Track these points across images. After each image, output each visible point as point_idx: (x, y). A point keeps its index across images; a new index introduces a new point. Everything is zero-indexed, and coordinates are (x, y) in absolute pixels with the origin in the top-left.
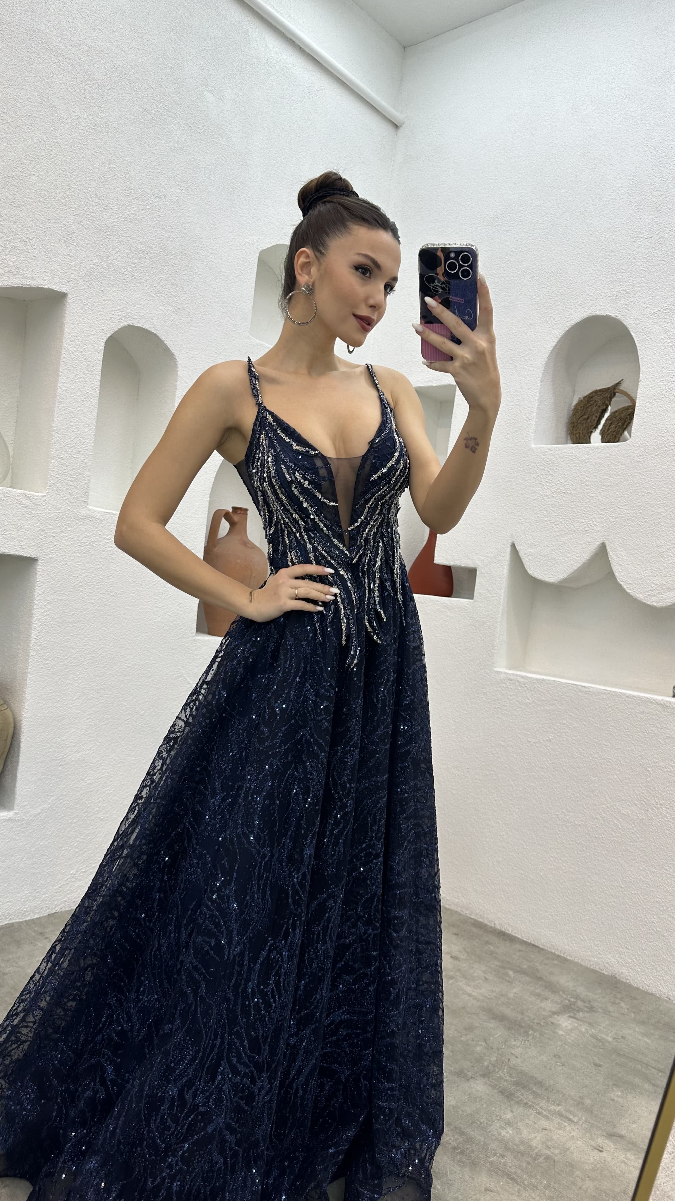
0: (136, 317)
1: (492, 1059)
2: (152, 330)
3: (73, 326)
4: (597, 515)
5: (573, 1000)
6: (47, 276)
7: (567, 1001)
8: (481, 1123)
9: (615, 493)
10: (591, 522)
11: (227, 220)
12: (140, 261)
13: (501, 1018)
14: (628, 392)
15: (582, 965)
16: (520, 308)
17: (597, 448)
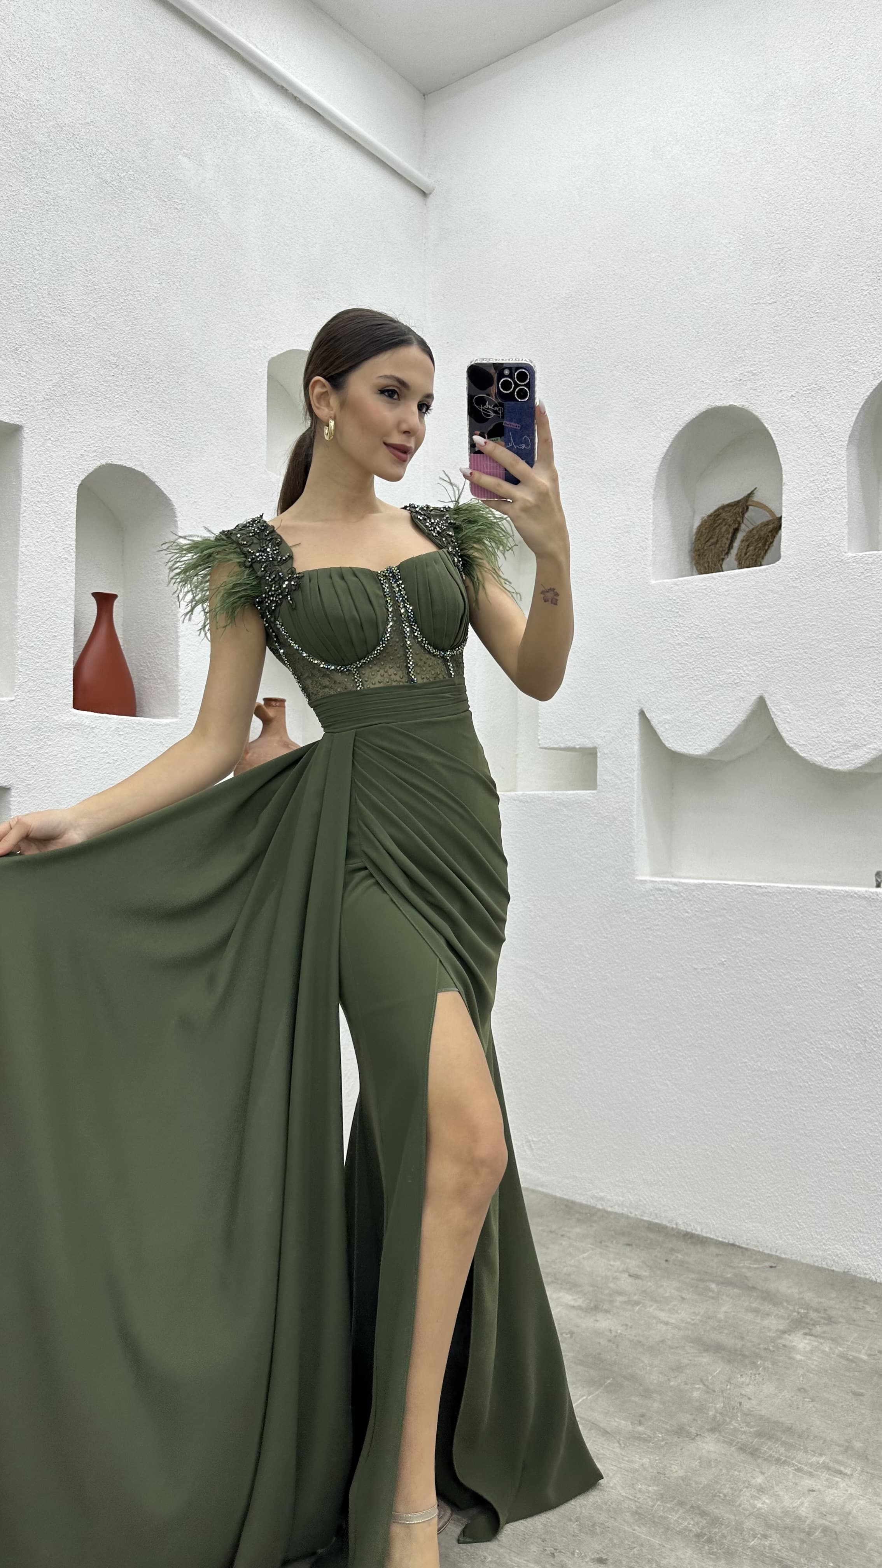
0: (117, 452)
1: (718, 1406)
2: (138, 469)
3: (33, 469)
4: (748, 661)
5: (802, 1311)
7: (796, 1314)
8: (725, 1496)
9: (768, 630)
10: (741, 672)
11: (222, 321)
12: (114, 378)
13: (716, 1348)
14: (765, 503)
15: (802, 1264)
16: (615, 409)
17: (739, 575)
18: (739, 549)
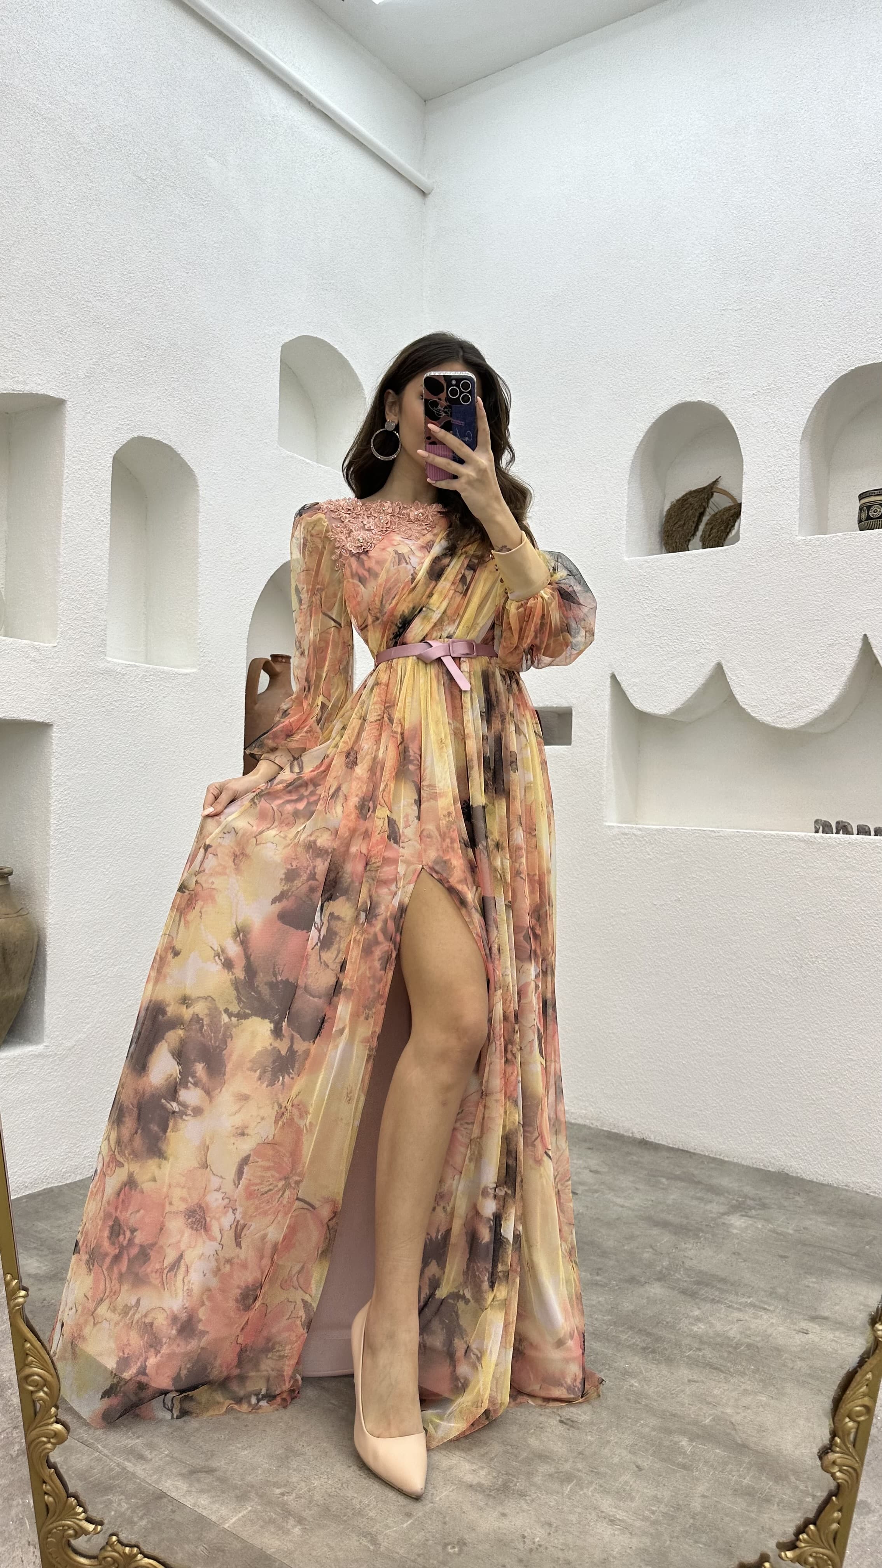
0: (146, 426)
1: (664, 1263)
2: (166, 442)
3: (75, 440)
4: (708, 631)
5: (741, 1199)
6: (42, 379)
7: (734, 1202)
8: (667, 1323)
9: (727, 604)
10: (702, 640)
13: (664, 1225)
14: (727, 489)
15: (743, 1165)
16: (595, 400)
17: (702, 554)
18: (704, 531)
